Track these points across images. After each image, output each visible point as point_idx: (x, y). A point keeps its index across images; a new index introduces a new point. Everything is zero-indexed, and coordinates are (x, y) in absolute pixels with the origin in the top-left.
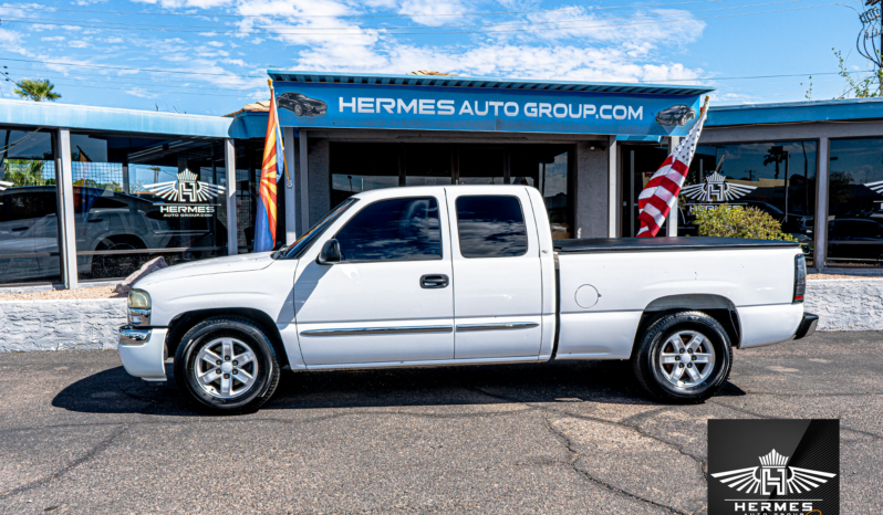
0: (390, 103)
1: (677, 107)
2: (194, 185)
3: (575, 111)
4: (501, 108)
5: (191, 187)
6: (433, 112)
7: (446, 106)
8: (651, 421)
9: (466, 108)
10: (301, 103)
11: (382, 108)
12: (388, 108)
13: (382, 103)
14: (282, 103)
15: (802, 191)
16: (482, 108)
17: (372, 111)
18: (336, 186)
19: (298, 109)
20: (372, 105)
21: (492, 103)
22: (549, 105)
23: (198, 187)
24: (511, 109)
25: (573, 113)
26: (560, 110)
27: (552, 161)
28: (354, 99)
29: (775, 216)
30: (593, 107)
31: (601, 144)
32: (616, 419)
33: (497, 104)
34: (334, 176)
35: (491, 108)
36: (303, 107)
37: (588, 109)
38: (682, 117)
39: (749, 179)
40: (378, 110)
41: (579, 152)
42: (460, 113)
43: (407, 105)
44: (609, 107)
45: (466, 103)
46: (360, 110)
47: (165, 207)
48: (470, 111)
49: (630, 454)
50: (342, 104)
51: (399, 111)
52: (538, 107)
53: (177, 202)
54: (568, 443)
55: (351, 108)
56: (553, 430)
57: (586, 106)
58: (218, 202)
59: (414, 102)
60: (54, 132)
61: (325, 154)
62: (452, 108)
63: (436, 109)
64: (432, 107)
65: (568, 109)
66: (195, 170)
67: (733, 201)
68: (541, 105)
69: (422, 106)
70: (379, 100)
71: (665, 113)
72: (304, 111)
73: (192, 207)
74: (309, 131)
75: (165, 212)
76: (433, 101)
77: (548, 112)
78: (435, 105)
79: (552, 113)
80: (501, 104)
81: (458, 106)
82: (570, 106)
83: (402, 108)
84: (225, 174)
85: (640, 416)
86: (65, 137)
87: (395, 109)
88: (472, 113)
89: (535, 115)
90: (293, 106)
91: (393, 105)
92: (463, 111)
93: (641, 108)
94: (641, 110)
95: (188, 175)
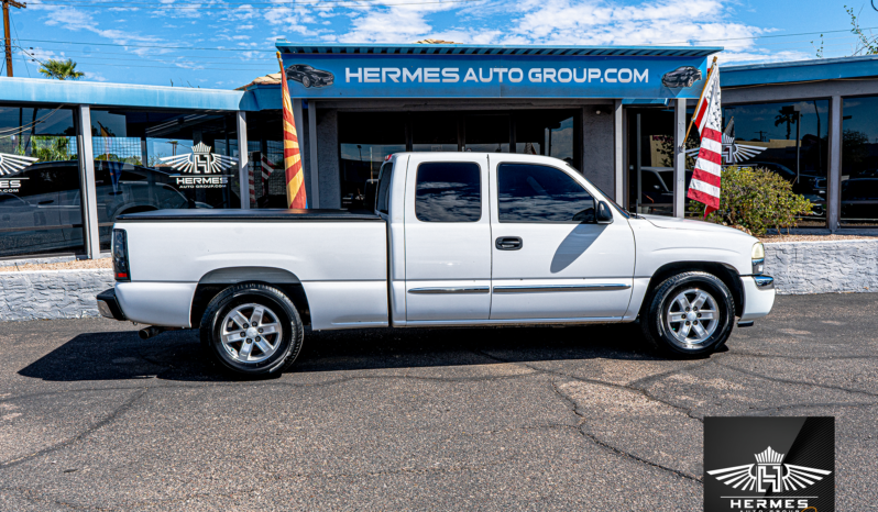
0: (395, 73)
1: (683, 69)
2: (208, 157)
3: (580, 75)
4: (505, 75)
5: (205, 159)
6: (438, 80)
7: (451, 74)
8: (658, 384)
9: (471, 75)
10: (309, 75)
11: (388, 77)
12: (392, 77)
13: (387, 73)
14: (291, 75)
15: (815, 150)
16: (486, 75)
17: (378, 80)
18: (345, 156)
19: (306, 80)
20: (377, 75)
21: (496, 70)
22: (553, 70)
23: (212, 159)
24: (516, 75)
25: (578, 77)
26: (565, 75)
27: (557, 126)
28: (360, 69)
29: (786, 177)
30: (598, 71)
31: (607, 108)
32: (623, 383)
33: (501, 71)
34: (342, 145)
35: (496, 74)
36: (311, 78)
37: (593, 74)
38: (688, 79)
39: (759, 140)
40: (384, 80)
41: (585, 118)
42: (465, 80)
43: (412, 74)
44: (614, 71)
45: (471, 70)
46: (366, 80)
47: (180, 178)
48: (474, 78)
49: (638, 418)
50: (348, 75)
51: (404, 80)
52: (542, 72)
53: (192, 174)
54: (575, 407)
55: (357, 78)
56: (559, 394)
57: (591, 70)
58: (231, 173)
59: (419, 71)
60: (75, 109)
61: (333, 126)
62: (457, 76)
63: (441, 77)
64: (437, 75)
65: (572, 74)
66: (208, 142)
67: (743, 163)
68: (546, 70)
69: (427, 74)
70: (384, 70)
71: (671, 75)
72: (312, 83)
73: (207, 178)
74: (317, 102)
75: (181, 184)
76: (438, 70)
77: (552, 77)
78: (440, 73)
79: (556, 78)
80: (506, 70)
81: (462, 74)
82: (575, 70)
83: (407, 77)
84: (237, 146)
85: (648, 380)
86: (86, 113)
87: (400, 78)
88: (477, 81)
89: (540, 80)
90: (301, 77)
91: (398, 74)
92: (467, 78)
93: (647, 70)
94: (646, 72)
95: (202, 148)
